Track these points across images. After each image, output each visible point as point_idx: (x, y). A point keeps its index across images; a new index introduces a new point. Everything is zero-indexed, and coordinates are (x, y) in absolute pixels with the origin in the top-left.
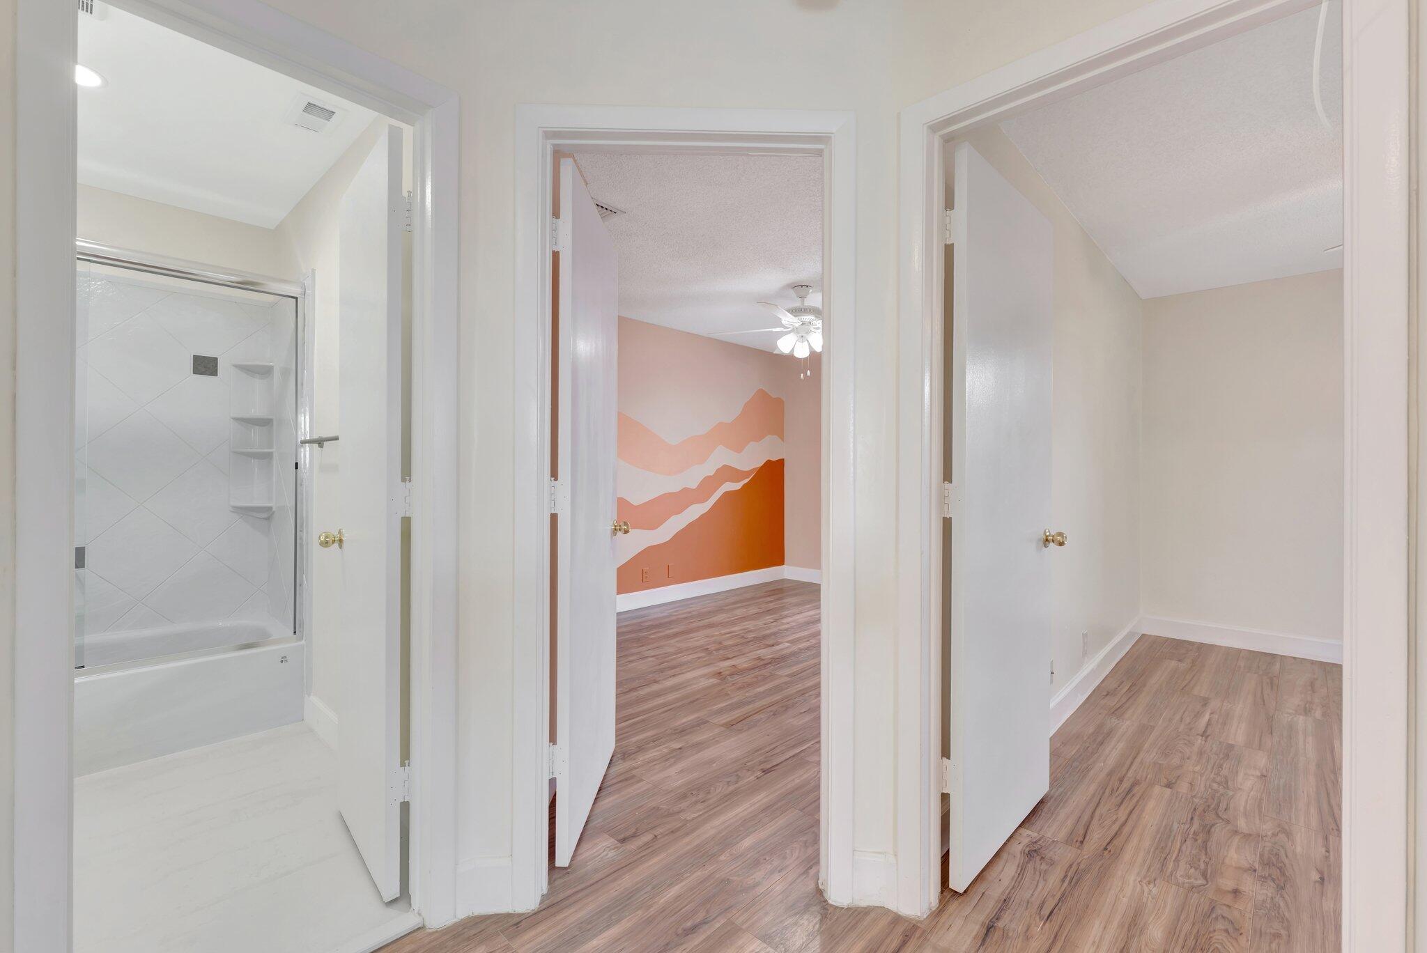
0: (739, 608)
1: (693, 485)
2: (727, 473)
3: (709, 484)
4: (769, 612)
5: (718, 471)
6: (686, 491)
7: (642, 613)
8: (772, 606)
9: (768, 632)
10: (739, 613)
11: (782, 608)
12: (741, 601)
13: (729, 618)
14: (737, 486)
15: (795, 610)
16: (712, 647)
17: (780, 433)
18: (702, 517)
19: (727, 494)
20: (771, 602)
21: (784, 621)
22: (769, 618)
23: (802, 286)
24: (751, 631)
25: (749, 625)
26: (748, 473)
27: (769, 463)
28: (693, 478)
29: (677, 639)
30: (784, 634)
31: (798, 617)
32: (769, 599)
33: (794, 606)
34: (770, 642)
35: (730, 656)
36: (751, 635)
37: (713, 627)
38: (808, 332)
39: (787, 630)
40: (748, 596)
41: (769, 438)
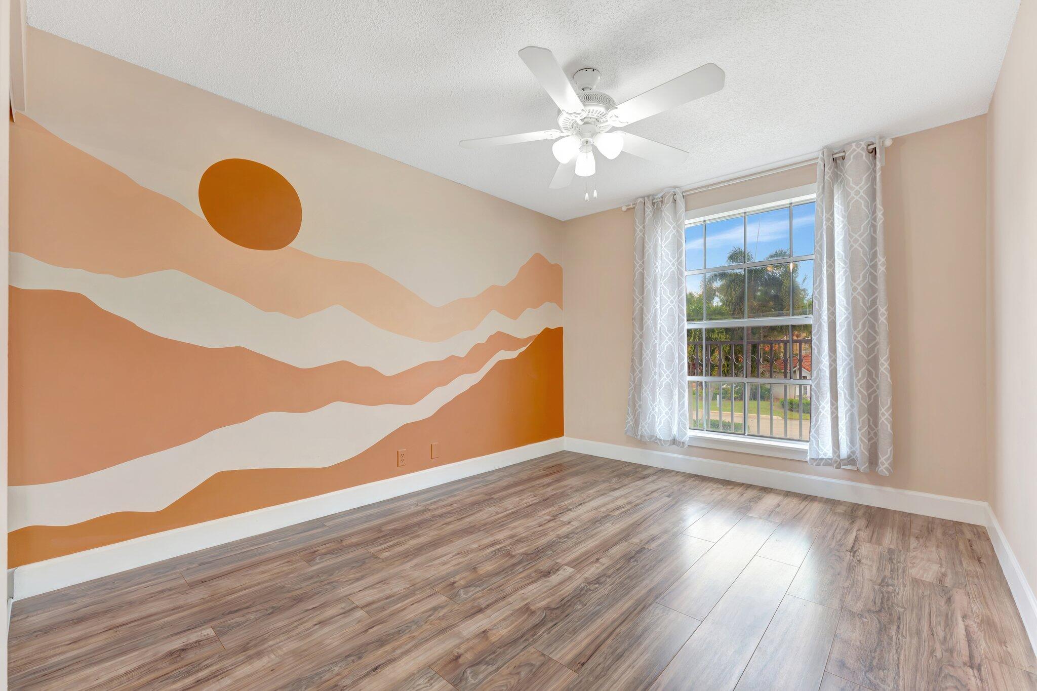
0: (510, 495)
1: (462, 352)
2: (501, 340)
3: (479, 353)
4: (546, 502)
5: (491, 337)
6: (452, 359)
7: (392, 506)
8: (549, 491)
9: (543, 541)
10: (510, 504)
11: (563, 495)
12: (516, 484)
13: (497, 513)
14: (513, 355)
15: (576, 498)
16: (460, 580)
17: (559, 302)
18: (473, 388)
19: (501, 363)
20: (549, 485)
21: (565, 518)
22: (544, 514)
23: (586, 69)
24: (520, 541)
25: (520, 527)
26: (525, 341)
27: (547, 331)
28: (461, 345)
29: (415, 561)
30: (565, 546)
31: (581, 510)
32: (547, 480)
33: (576, 491)
34: (544, 564)
35: (483, 602)
36: (520, 549)
37: (472, 533)
38: (594, 134)
39: (567, 536)
40: (524, 475)
41: (547, 305)
